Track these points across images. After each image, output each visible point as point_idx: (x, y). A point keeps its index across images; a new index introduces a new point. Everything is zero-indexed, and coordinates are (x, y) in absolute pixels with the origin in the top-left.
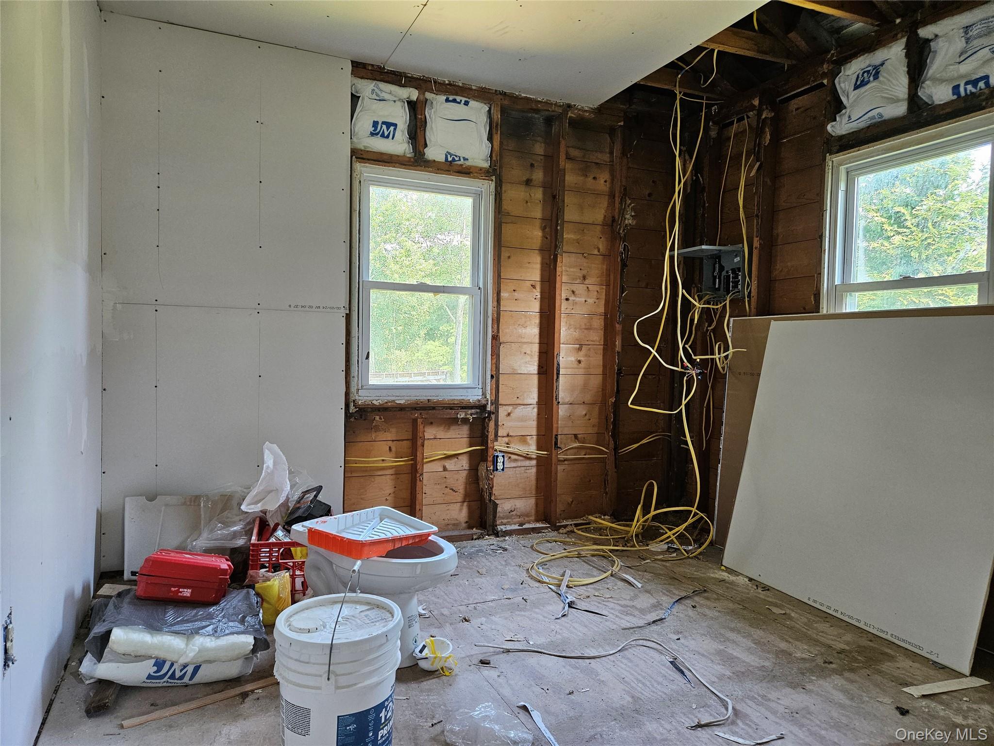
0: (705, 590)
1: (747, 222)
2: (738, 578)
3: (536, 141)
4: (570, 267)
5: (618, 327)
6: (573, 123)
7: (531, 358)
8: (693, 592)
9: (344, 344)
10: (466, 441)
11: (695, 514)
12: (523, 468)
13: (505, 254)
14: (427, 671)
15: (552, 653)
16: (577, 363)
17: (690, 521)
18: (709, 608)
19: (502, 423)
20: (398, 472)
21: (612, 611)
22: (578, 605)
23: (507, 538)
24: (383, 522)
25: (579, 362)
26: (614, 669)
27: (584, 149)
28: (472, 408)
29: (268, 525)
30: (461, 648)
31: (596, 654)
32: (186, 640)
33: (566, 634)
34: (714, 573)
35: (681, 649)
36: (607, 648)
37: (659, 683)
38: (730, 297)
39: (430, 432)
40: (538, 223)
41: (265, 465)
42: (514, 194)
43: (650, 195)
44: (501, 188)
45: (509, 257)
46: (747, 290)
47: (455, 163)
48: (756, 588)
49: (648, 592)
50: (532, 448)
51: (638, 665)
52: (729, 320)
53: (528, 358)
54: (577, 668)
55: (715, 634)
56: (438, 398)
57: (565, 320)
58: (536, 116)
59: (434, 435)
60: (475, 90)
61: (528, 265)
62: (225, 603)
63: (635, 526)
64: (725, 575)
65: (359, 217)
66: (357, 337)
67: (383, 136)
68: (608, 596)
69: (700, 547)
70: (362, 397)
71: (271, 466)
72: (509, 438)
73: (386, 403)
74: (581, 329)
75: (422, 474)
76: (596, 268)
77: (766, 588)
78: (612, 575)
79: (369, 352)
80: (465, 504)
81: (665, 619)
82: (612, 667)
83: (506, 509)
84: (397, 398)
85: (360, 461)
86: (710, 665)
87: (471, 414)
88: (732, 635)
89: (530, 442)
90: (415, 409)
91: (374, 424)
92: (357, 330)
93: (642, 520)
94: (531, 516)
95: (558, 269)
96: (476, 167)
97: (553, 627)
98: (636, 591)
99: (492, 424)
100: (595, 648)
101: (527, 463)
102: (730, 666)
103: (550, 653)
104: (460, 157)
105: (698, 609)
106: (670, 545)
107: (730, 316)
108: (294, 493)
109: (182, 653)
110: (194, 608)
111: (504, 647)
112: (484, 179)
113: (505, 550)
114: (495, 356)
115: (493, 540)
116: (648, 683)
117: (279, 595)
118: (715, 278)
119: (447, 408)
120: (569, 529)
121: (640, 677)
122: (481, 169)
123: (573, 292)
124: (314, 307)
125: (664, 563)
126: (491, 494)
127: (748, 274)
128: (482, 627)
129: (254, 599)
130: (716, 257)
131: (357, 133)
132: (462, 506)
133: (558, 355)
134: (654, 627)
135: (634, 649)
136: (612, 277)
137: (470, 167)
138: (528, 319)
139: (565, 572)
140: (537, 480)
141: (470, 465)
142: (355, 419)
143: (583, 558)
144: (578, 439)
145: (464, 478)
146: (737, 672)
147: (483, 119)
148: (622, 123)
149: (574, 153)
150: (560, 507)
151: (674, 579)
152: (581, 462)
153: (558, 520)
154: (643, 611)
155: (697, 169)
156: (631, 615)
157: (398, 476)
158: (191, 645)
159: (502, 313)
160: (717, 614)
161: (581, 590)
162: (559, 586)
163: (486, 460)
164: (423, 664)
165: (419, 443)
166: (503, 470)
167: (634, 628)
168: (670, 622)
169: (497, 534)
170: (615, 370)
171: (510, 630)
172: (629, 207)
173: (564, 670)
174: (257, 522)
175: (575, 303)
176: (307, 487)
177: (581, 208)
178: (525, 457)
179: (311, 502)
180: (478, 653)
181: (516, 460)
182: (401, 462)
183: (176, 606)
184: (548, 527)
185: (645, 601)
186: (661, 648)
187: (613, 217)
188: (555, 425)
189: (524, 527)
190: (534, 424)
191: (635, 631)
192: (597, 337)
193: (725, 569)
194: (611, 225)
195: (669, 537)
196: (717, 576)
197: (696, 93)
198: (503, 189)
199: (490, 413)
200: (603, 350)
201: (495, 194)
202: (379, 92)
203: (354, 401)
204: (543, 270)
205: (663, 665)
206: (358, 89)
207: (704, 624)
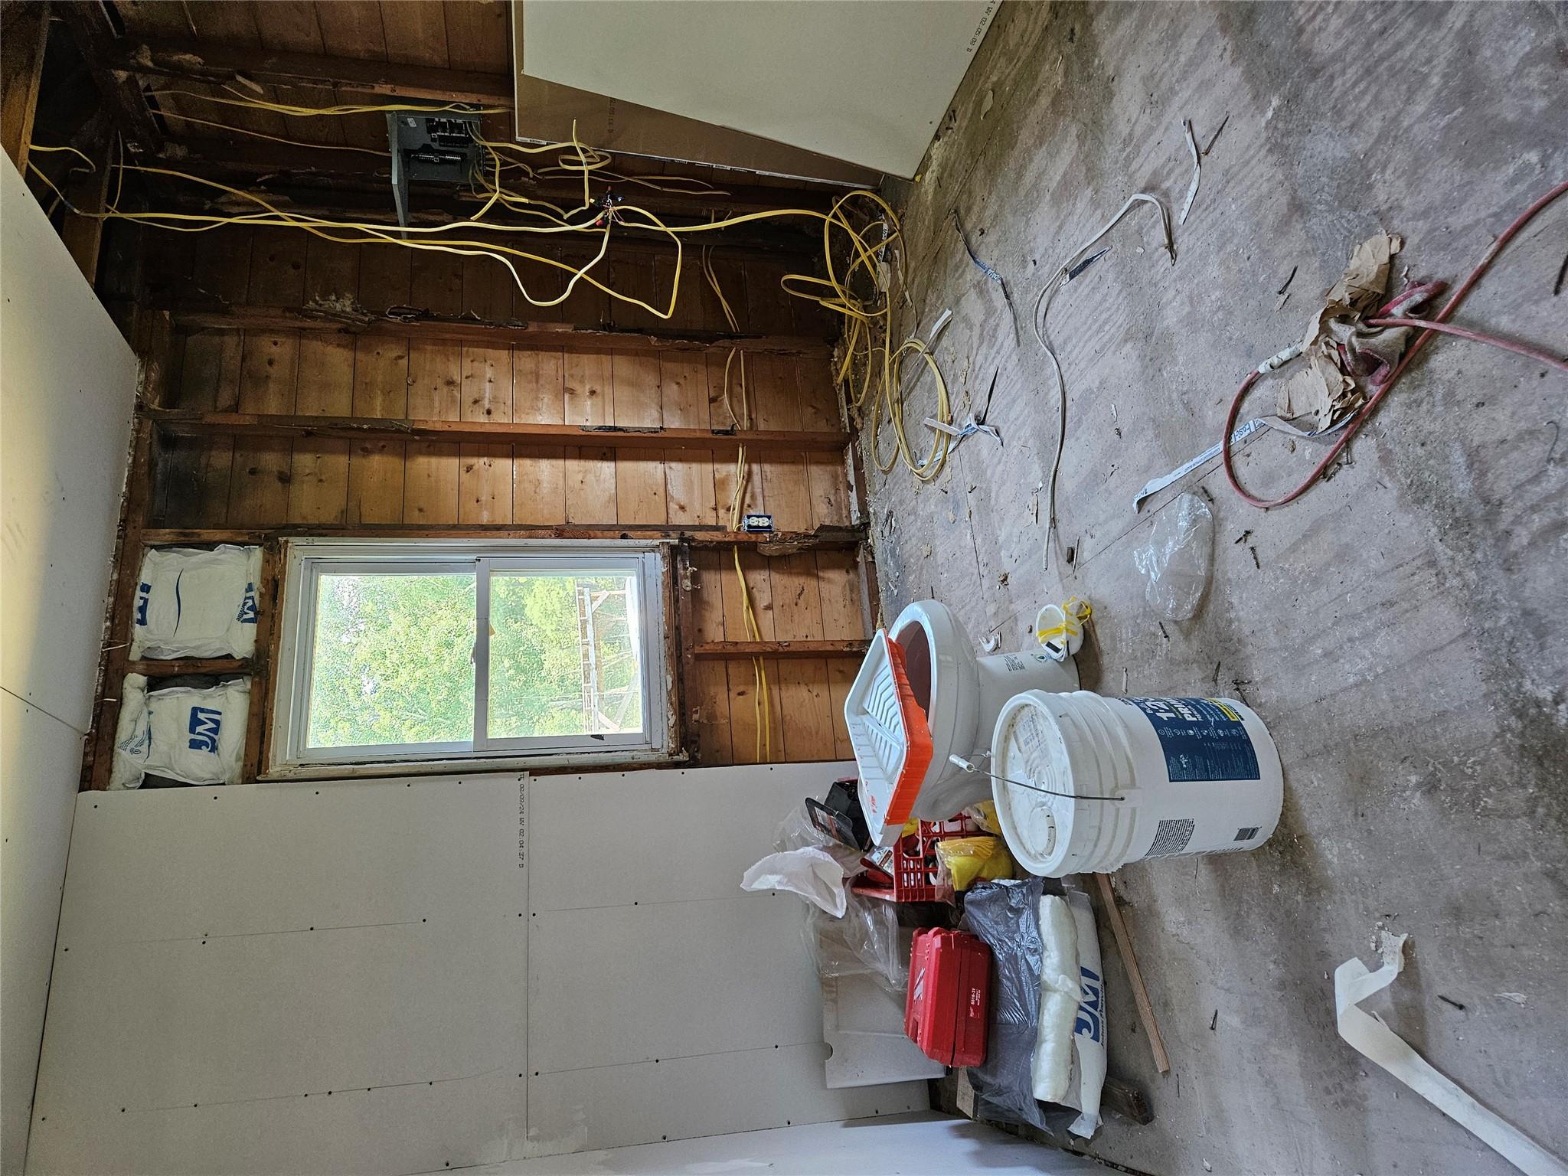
0: (956, 211)
1: (346, 104)
2: (934, 157)
3: (208, 465)
4: (432, 407)
5: (533, 328)
6: (170, 401)
7: (590, 472)
8: (958, 230)
9: (580, 775)
10: (725, 576)
11: (835, 216)
12: (765, 484)
13: (416, 518)
14: (1084, 640)
15: (1057, 456)
16: (594, 397)
17: (845, 225)
18: (984, 208)
19: (696, 518)
20: (777, 680)
21: (990, 359)
22: (979, 409)
23: (871, 510)
24: (870, 710)
25: (593, 393)
26: (1082, 365)
27: (218, 380)
28: (674, 568)
29: (862, 874)
30: (1048, 588)
31: (1058, 388)
32: (1048, 993)
33: (1026, 431)
34: (926, 192)
35: (1050, 260)
36: (1048, 372)
37: (1104, 300)
38: (478, 138)
39: (714, 633)
40: (356, 461)
41: (778, 888)
42: (307, 502)
43: (296, 266)
44: (299, 526)
45: (421, 510)
46: (465, 109)
47: (257, 605)
48: (950, 131)
49: (958, 301)
50: (734, 471)
51: (1075, 328)
52: (519, 143)
53: (590, 478)
54: (1080, 421)
55: (1027, 204)
56: (661, 623)
57: (523, 416)
58: (160, 465)
59: (718, 626)
60: (119, 574)
61: (432, 479)
62: (989, 936)
63: (854, 311)
64: (930, 177)
65: (365, 763)
66: (568, 756)
67: (216, 731)
68: (966, 363)
69: (883, 211)
70: (664, 742)
71: (777, 878)
72: (719, 507)
73: (671, 704)
74: (538, 390)
75: (779, 643)
76: (431, 363)
77: (951, 114)
78: (931, 354)
79: (592, 736)
80: (821, 574)
81: (1002, 280)
82: (1078, 368)
83: (826, 511)
84: (664, 687)
85: (762, 737)
86: (1076, 218)
87: (685, 569)
88: (1029, 177)
89: (724, 474)
90: (679, 657)
91: (705, 721)
92: (557, 757)
93: (843, 300)
94: (836, 472)
95: (439, 427)
96: (263, 570)
97: (1015, 451)
98: (957, 318)
99: (700, 536)
100: (1049, 390)
101: (756, 478)
102: (1077, 187)
103: (1056, 459)
104: (246, 598)
105: (986, 225)
106: (881, 258)
107: (512, 140)
108: (814, 838)
109: (1068, 995)
110: (999, 981)
111: (1048, 526)
112: (285, 556)
113: (890, 514)
114: (590, 532)
115: (875, 532)
116: (1105, 316)
117: (971, 855)
118: (443, 162)
119: (677, 609)
120: (855, 413)
121: (1095, 327)
122: (266, 561)
123: (476, 402)
124: (521, 827)
125: (911, 270)
126: (807, 536)
127: (441, 106)
128: (1015, 556)
129: (981, 894)
130: (408, 156)
131: (214, 774)
132: (823, 579)
133: (583, 428)
134: (1016, 297)
135: (1050, 331)
136: (448, 336)
137: (264, 581)
138: (525, 477)
139: (926, 425)
140: (781, 462)
141: (762, 568)
142: (697, 751)
143: (904, 396)
144: (717, 397)
145: (782, 577)
146: (1087, 177)
147: (173, 558)
148: (167, 314)
149: (225, 398)
150: (822, 426)
151: (937, 258)
152: (751, 389)
153: (840, 429)
154: (990, 311)
155: (245, 181)
156: (995, 330)
157: (782, 679)
158: (1057, 986)
159: (517, 522)
160: (994, 197)
161: (957, 403)
162: (949, 436)
163: (755, 544)
164: (1075, 647)
165: (731, 649)
166: (769, 517)
167: (1016, 329)
168: (1008, 272)
169: (866, 526)
170: (604, 335)
171: (1020, 515)
172: (321, 305)
173: (1082, 440)
174: (861, 891)
175: (494, 399)
176: (805, 819)
177: (325, 387)
178: (747, 482)
179: (830, 813)
180: (1057, 565)
181: (753, 497)
182: (761, 676)
183: (997, 1009)
184: (853, 445)
185: (973, 306)
186: (1049, 291)
187: (339, 331)
188: (698, 435)
189: (853, 483)
190: (695, 467)
191: (1022, 327)
192: (550, 364)
193: (920, 176)
194: (353, 335)
195: (870, 258)
196: (931, 191)
197: (106, 181)
198: (298, 521)
199: (682, 539)
200: (572, 353)
201: (311, 535)
202: (136, 740)
203: (671, 755)
204: (440, 453)
205: (1076, 290)
206: (131, 778)
207: (1010, 219)
